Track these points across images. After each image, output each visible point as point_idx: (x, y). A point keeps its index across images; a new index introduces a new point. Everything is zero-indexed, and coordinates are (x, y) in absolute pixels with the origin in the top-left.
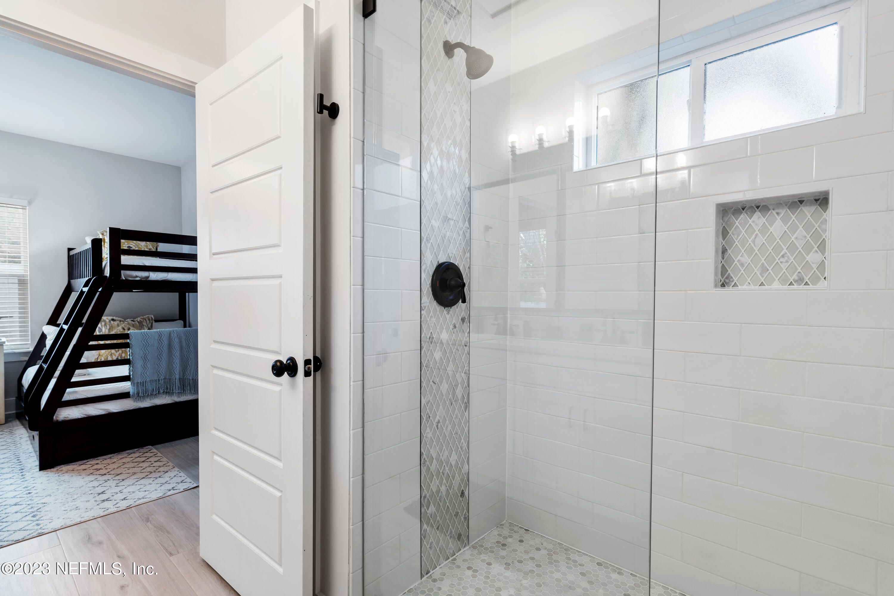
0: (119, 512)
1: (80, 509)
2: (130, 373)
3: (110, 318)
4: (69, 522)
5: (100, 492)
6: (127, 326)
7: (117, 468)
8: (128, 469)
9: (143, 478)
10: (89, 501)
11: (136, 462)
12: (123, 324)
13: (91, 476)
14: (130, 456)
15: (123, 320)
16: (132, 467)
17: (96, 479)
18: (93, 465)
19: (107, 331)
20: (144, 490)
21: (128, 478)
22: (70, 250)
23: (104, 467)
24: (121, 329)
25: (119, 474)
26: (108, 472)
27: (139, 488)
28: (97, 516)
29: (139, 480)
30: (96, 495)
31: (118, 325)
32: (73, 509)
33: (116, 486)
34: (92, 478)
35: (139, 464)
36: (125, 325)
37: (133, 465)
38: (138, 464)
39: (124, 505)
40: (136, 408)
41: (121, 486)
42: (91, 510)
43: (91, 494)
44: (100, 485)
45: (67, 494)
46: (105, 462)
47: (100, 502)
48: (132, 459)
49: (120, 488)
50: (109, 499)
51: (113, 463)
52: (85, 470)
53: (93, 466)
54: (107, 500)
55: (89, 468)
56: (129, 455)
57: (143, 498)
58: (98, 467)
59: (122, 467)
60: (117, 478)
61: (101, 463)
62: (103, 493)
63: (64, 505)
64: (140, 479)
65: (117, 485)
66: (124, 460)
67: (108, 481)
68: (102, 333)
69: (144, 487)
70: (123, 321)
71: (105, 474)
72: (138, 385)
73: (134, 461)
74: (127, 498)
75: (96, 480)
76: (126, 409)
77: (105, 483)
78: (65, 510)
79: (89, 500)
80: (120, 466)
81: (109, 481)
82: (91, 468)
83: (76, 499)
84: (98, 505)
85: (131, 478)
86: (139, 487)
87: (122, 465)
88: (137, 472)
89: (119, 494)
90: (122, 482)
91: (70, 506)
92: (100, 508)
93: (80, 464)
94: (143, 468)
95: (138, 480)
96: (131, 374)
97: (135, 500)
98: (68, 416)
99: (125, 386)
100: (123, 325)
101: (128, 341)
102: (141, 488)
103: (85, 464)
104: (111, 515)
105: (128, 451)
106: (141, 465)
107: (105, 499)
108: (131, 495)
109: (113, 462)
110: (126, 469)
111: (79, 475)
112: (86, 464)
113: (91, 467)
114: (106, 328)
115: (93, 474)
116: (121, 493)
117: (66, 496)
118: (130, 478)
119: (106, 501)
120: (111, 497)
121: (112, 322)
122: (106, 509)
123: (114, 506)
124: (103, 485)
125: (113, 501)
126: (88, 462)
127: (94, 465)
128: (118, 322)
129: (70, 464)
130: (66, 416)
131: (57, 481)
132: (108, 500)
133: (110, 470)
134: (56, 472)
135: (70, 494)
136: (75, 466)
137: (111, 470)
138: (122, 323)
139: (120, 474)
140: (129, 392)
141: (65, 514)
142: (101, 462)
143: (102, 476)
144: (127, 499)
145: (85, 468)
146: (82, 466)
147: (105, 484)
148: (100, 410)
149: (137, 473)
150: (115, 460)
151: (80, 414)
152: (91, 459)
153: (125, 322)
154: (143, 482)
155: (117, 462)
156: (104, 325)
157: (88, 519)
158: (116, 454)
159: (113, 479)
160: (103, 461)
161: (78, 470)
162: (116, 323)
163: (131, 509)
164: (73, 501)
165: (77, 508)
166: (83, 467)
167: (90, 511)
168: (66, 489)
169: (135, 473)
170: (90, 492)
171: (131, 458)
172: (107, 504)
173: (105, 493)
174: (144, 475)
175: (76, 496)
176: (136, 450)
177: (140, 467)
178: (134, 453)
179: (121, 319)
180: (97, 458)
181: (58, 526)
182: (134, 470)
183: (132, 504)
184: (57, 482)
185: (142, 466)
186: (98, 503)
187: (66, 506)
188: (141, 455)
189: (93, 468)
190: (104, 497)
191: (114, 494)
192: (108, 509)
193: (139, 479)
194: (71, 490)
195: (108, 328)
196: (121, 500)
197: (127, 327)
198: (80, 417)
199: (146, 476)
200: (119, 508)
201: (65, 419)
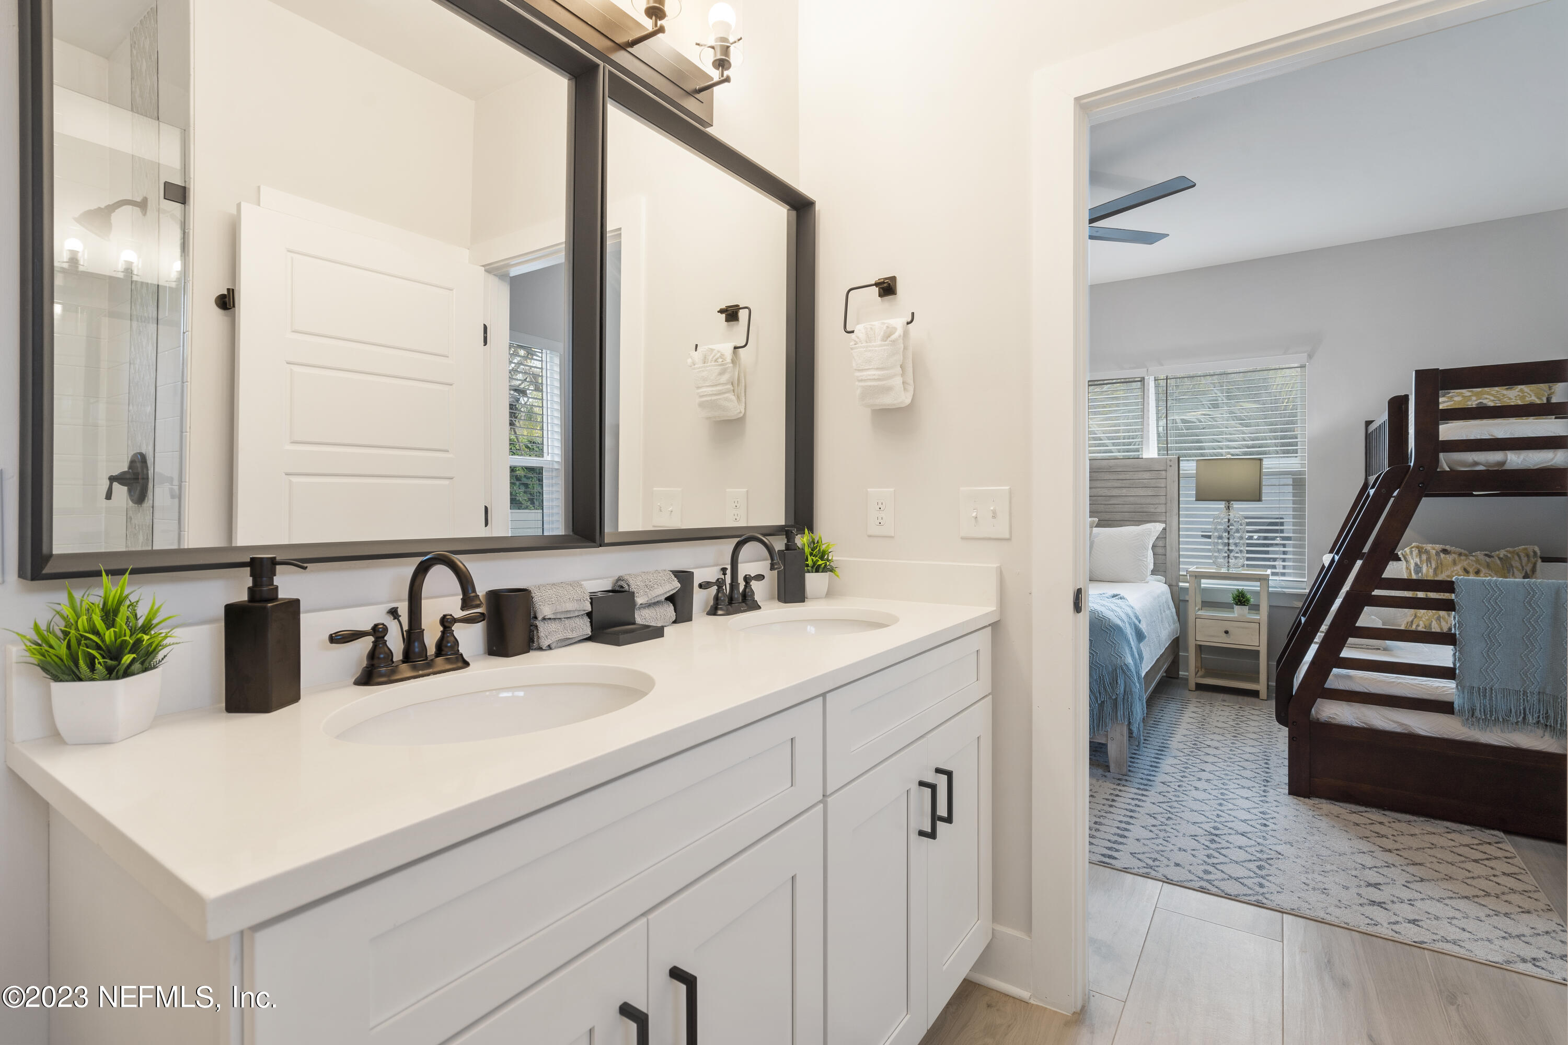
0: (1396, 943)
1: (1329, 896)
2: (1454, 664)
3: (1439, 547)
4: (1305, 909)
5: (1373, 881)
6: (1473, 565)
7: (1417, 849)
8: (1438, 862)
9: (1466, 897)
10: (1347, 888)
11: (1458, 854)
12: (1466, 560)
13: (1364, 842)
14: (1450, 836)
15: (1466, 552)
16: (1448, 862)
17: (1370, 852)
18: (1373, 822)
19: (1431, 572)
20: (1462, 926)
21: (1433, 882)
22: (1368, 423)
23: (1393, 835)
24: (1459, 570)
25: (1417, 864)
26: (1397, 850)
27: (1451, 915)
28: (1354, 926)
29: (1455, 898)
30: (1362, 883)
31: (1454, 563)
32: (1319, 889)
33: (1404, 885)
34: (1364, 846)
35: (1466, 862)
36: (1469, 563)
37: (1451, 857)
38: (1463, 862)
39: (1410, 933)
40: (1469, 740)
41: (1414, 891)
42: (1346, 908)
43: (1355, 877)
44: (1376, 867)
45: (1317, 855)
46: (1396, 825)
47: (1365, 901)
48: (1453, 843)
49: (1412, 895)
50: (1383, 905)
51: (1412, 835)
52: (1358, 825)
53: (1373, 824)
54: (1380, 904)
55: (1365, 824)
56: (1448, 832)
57: (1454, 943)
58: (1383, 830)
59: (1427, 850)
60: (1411, 869)
61: (1390, 825)
62: (1376, 885)
63: (1306, 872)
64: (1459, 898)
65: (1406, 884)
66: (1435, 839)
67: (1392, 866)
68: (1422, 575)
69: (1463, 920)
70: (1466, 555)
71: (1390, 851)
72: (1473, 693)
73: (1455, 850)
74: (1420, 923)
75: (1371, 854)
76: (1446, 736)
77: (1386, 868)
78: (1304, 883)
79: (1348, 885)
80: (1423, 849)
81: (1393, 869)
82: (1368, 826)
83: (1328, 872)
84: (1360, 904)
85: (1440, 883)
86: (1452, 913)
87: (1428, 848)
88: (1455, 877)
89: (1406, 906)
90: (1418, 883)
91: (1315, 881)
92: (1363, 915)
93: (1353, 810)
94: (1471, 875)
95: (1454, 895)
96: (1458, 665)
97: (1435, 937)
98: (1334, 717)
99: (1445, 688)
100: (1465, 564)
101: (1453, 596)
102: (1454, 918)
103: (1361, 814)
104: (1379, 939)
105: (1448, 824)
106: (1469, 866)
107: (1377, 901)
108: (1428, 921)
109: (1412, 833)
110: (1434, 860)
111: (1345, 831)
112: (1362, 816)
113: (1369, 824)
114: (1429, 565)
115: (1368, 840)
116: (1410, 904)
117: (1314, 858)
118: (1436, 883)
119: (1379, 906)
120: (1389, 902)
121: (1442, 555)
122: (1373, 922)
123: (1389, 923)
124: (1380, 870)
125: (1391, 914)
126: (1366, 812)
127: (1375, 823)
128: (1456, 556)
129: (1336, 803)
130: (1331, 716)
131: (1307, 824)
132: (1382, 907)
133: (1402, 846)
134: (1310, 808)
135: (1322, 857)
136: (1342, 811)
137: (1404, 849)
138: (1463, 558)
139: (1420, 864)
140: (1453, 703)
141: (1303, 890)
142: (1390, 823)
143: (1383, 853)
144: (1418, 926)
145: (1357, 823)
146: (1354, 815)
147: (1385, 871)
148: (1392, 723)
149: (1454, 879)
150: (1417, 831)
151: (1355, 719)
152: (1374, 810)
153: (1471, 558)
154: (1462, 904)
155: (1420, 837)
156: (1426, 560)
157: (1336, 922)
158: (1422, 819)
159: (1404, 868)
160: (1394, 822)
161: (1345, 819)
162: (1449, 558)
163: (1422, 950)
164: (1322, 873)
165: (1324, 891)
166: (1355, 818)
167: (1344, 909)
168: (1317, 846)
169: (1450, 877)
170: (1354, 873)
171: (1450, 841)
172: (1377, 913)
173: (1379, 889)
174: (1469, 891)
175: (1329, 867)
176: (1466, 827)
177: (1466, 870)
178: (1460, 832)
179: (1463, 551)
180: (1383, 812)
181: (1287, 906)
182: (1450, 870)
183: (1425, 940)
184: (1308, 826)
185: (1469, 869)
186: (1362, 900)
187: (1310, 876)
188: (1473, 845)
189: (1373, 828)
190: (1376, 895)
191: (1395, 899)
192: (1377, 925)
193: (1457, 896)
194: (1325, 852)
195: (1434, 566)
196: (1407, 921)
197: (1474, 567)
198: (1355, 725)
199: (1474, 896)
200: (1397, 935)
201: (1330, 720)
